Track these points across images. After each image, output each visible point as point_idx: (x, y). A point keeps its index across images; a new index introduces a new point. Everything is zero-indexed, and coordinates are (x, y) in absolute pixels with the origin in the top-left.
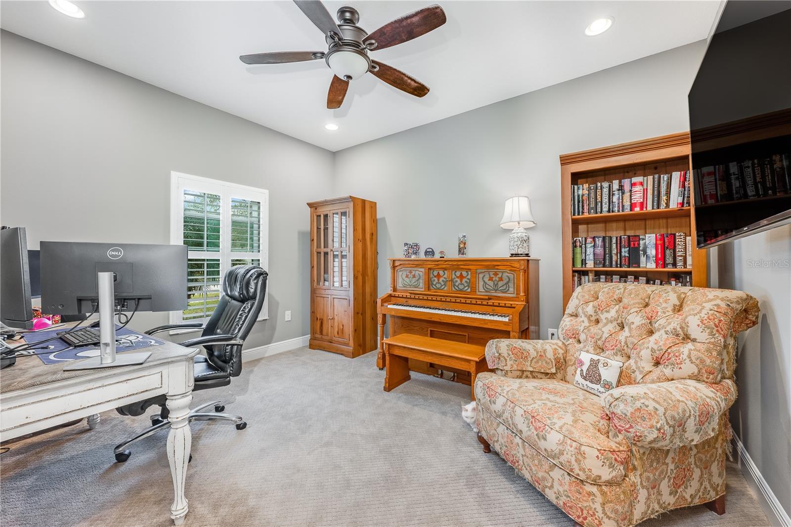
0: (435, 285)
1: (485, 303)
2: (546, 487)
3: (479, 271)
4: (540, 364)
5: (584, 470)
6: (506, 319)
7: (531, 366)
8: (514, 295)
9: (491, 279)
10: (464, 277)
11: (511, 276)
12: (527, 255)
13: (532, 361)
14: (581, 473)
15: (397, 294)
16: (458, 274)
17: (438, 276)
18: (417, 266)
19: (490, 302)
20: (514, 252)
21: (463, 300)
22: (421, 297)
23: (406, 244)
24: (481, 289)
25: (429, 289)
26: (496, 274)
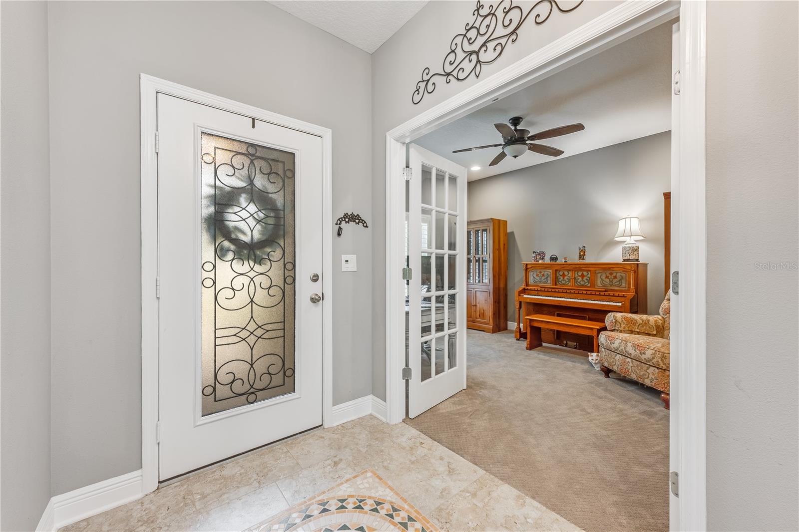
0: (561, 282)
1: (602, 294)
2: (645, 378)
3: (597, 272)
4: (645, 328)
5: (665, 364)
6: (620, 304)
7: (638, 329)
8: (627, 288)
9: (607, 277)
10: (585, 276)
11: (623, 275)
12: (637, 260)
13: (638, 326)
14: (664, 366)
15: (529, 288)
16: (580, 273)
17: (564, 275)
18: (546, 268)
19: (607, 293)
20: (626, 258)
21: (585, 292)
22: (550, 290)
23: (534, 252)
24: (599, 284)
25: (556, 285)
26: (611, 274)
